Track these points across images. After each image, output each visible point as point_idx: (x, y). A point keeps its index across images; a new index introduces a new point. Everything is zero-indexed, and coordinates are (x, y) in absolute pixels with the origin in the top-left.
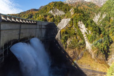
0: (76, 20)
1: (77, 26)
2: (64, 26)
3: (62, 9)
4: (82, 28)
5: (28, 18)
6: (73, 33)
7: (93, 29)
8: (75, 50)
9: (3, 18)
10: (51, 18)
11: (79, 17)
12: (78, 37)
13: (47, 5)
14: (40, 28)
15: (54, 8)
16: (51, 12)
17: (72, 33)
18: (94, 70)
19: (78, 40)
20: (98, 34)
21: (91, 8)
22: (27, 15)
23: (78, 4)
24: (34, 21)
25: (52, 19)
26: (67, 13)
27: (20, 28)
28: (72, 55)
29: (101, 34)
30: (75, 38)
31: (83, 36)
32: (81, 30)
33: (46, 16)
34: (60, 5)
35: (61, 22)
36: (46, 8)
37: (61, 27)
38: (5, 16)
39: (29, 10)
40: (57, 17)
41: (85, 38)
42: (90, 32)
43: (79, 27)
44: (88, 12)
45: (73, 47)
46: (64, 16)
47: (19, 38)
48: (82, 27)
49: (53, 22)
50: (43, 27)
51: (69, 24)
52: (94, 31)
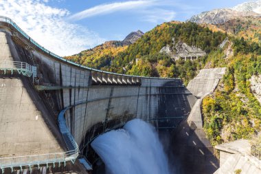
0: (244, 71)
1: (248, 89)
3: (197, 43)
6: (239, 110)
10: (168, 65)
11: (252, 64)
12: (253, 122)
14: (147, 95)
15: (173, 39)
16: (167, 50)
17: (236, 110)
19: (255, 131)
24: (135, 79)
25: (171, 68)
26: (214, 53)
30: (245, 123)
33: (154, 61)
40: (183, 63)
43: (253, 92)
46: (204, 61)
49: (175, 76)
51: (223, 82)
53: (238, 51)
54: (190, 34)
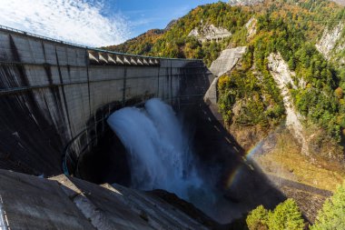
0: (263, 49)
1: (265, 67)
2: (228, 67)
3: (224, 23)
4: (277, 73)
6: (252, 86)
7: (313, 73)
8: (253, 130)
9: (91, 56)
10: (194, 48)
11: (272, 41)
12: (264, 97)
13: (184, 17)
14: (168, 76)
15: (202, 21)
16: (196, 33)
17: (249, 87)
18: (304, 185)
19: (264, 105)
20: (327, 87)
21: (312, 11)
22: (140, 45)
24: (153, 60)
25: (197, 50)
26: (237, 33)
27: (125, 75)
28: (245, 141)
29: (337, 86)
30: (256, 98)
31: (279, 93)
32: (276, 77)
33: (181, 45)
34: (219, 13)
35: (219, 58)
36: (183, 24)
37: (219, 72)
38: (95, 52)
40: (208, 45)
41: (286, 98)
42: (302, 82)
43: (269, 69)
44: (302, 25)
45: (248, 121)
46: (229, 41)
47: (124, 99)
48: (279, 69)
49: (200, 58)
50: (174, 72)
51: (242, 61)
52: (317, 79)
53: (261, 28)
54: (218, 14)
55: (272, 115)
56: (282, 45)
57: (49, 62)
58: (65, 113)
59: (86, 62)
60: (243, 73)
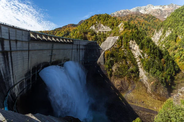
0: (127, 38)
1: (128, 47)
2: (110, 46)
3: (108, 24)
4: (134, 50)
5: (64, 36)
6: (122, 56)
7: (151, 51)
8: (123, 79)
10: (92, 35)
11: (131, 34)
12: (128, 62)
13: (88, 19)
14: (78, 49)
15: (97, 22)
16: (94, 27)
19: (128, 66)
20: (157, 58)
21: (149, 22)
23: (130, 17)
24: (69, 40)
25: (94, 37)
26: (114, 29)
27: (52, 48)
28: (119, 86)
29: (162, 58)
30: (124, 63)
31: (135, 61)
32: (133, 52)
33: (86, 33)
35: (105, 41)
36: (87, 23)
37: (105, 48)
39: (66, 26)
40: (100, 34)
41: (139, 63)
42: (146, 55)
43: (130, 48)
44: (145, 28)
45: (120, 75)
46: (110, 33)
47: (51, 61)
48: (135, 48)
49: (95, 40)
50: (81, 47)
51: (117, 43)
52: (153, 54)
54: (105, 20)
55: (132, 72)
56: (136, 37)
57: (3, 37)
58: (11, 68)
59: (28, 39)
60: (117, 50)
